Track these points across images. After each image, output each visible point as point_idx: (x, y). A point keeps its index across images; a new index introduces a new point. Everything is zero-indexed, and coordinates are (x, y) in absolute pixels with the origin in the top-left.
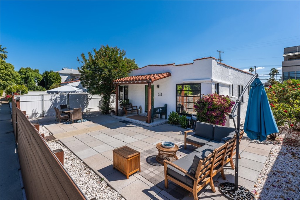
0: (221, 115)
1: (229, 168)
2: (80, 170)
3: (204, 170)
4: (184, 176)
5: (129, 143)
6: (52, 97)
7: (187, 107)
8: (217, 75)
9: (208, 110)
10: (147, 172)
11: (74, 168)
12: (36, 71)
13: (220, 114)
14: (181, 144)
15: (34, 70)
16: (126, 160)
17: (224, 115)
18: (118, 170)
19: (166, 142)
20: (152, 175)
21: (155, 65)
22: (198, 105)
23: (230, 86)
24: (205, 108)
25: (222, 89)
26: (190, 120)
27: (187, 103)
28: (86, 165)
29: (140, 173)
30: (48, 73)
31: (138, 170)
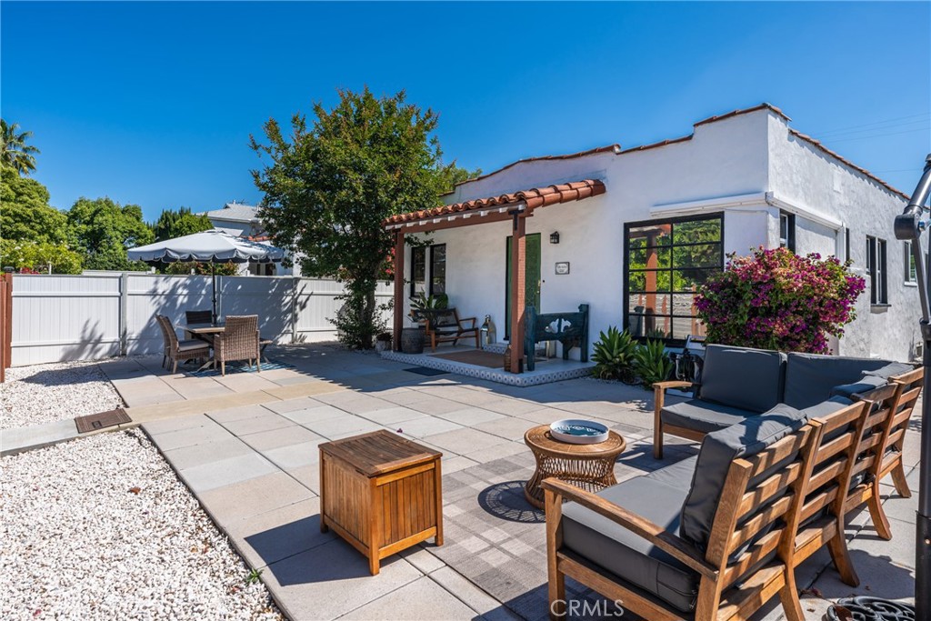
0: (806, 334)
1: (862, 532)
2: (172, 535)
3: (754, 525)
4: (645, 552)
5: (422, 435)
6: (156, 283)
7: (668, 313)
8: (787, 178)
9: (753, 312)
10: (472, 545)
11: (148, 525)
12: (132, 212)
13: (803, 331)
14: (641, 440)
15: (122, 206)
16: (366, 486)
17: (819, 334)
18: (338, 538)
19: (571, 422)
20: (494, 560)
21: (546, 159)
22: (711, 296)
23: (836, 232)
24: (741, 306)
25: (808, 240)
26: (678, 356)
27: (668, 296)
28: (208, 515)
29: (440, 551)
30: (171, 220)
31: (428, 535)
